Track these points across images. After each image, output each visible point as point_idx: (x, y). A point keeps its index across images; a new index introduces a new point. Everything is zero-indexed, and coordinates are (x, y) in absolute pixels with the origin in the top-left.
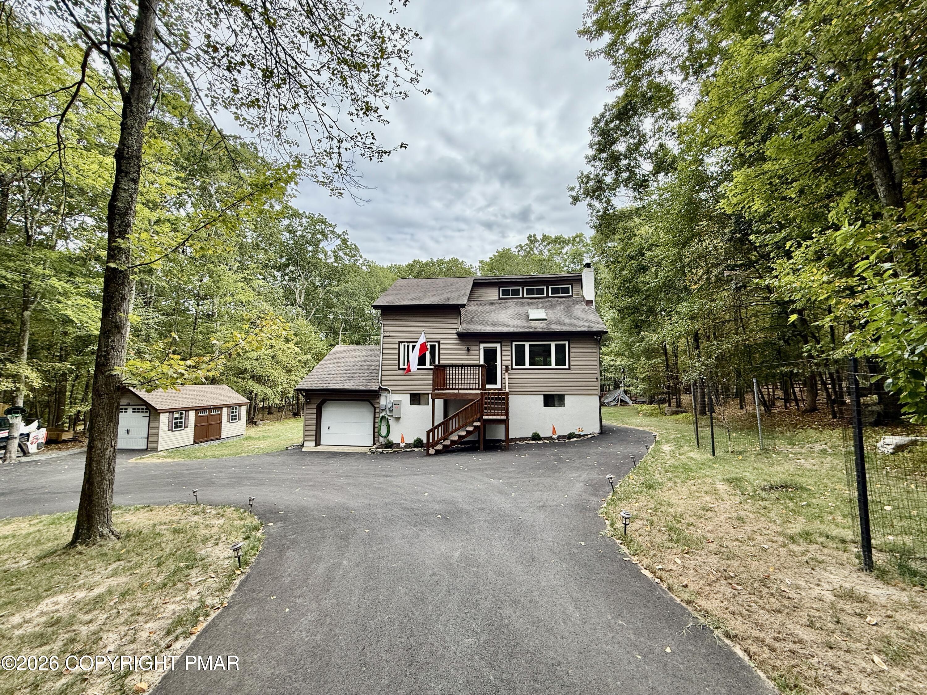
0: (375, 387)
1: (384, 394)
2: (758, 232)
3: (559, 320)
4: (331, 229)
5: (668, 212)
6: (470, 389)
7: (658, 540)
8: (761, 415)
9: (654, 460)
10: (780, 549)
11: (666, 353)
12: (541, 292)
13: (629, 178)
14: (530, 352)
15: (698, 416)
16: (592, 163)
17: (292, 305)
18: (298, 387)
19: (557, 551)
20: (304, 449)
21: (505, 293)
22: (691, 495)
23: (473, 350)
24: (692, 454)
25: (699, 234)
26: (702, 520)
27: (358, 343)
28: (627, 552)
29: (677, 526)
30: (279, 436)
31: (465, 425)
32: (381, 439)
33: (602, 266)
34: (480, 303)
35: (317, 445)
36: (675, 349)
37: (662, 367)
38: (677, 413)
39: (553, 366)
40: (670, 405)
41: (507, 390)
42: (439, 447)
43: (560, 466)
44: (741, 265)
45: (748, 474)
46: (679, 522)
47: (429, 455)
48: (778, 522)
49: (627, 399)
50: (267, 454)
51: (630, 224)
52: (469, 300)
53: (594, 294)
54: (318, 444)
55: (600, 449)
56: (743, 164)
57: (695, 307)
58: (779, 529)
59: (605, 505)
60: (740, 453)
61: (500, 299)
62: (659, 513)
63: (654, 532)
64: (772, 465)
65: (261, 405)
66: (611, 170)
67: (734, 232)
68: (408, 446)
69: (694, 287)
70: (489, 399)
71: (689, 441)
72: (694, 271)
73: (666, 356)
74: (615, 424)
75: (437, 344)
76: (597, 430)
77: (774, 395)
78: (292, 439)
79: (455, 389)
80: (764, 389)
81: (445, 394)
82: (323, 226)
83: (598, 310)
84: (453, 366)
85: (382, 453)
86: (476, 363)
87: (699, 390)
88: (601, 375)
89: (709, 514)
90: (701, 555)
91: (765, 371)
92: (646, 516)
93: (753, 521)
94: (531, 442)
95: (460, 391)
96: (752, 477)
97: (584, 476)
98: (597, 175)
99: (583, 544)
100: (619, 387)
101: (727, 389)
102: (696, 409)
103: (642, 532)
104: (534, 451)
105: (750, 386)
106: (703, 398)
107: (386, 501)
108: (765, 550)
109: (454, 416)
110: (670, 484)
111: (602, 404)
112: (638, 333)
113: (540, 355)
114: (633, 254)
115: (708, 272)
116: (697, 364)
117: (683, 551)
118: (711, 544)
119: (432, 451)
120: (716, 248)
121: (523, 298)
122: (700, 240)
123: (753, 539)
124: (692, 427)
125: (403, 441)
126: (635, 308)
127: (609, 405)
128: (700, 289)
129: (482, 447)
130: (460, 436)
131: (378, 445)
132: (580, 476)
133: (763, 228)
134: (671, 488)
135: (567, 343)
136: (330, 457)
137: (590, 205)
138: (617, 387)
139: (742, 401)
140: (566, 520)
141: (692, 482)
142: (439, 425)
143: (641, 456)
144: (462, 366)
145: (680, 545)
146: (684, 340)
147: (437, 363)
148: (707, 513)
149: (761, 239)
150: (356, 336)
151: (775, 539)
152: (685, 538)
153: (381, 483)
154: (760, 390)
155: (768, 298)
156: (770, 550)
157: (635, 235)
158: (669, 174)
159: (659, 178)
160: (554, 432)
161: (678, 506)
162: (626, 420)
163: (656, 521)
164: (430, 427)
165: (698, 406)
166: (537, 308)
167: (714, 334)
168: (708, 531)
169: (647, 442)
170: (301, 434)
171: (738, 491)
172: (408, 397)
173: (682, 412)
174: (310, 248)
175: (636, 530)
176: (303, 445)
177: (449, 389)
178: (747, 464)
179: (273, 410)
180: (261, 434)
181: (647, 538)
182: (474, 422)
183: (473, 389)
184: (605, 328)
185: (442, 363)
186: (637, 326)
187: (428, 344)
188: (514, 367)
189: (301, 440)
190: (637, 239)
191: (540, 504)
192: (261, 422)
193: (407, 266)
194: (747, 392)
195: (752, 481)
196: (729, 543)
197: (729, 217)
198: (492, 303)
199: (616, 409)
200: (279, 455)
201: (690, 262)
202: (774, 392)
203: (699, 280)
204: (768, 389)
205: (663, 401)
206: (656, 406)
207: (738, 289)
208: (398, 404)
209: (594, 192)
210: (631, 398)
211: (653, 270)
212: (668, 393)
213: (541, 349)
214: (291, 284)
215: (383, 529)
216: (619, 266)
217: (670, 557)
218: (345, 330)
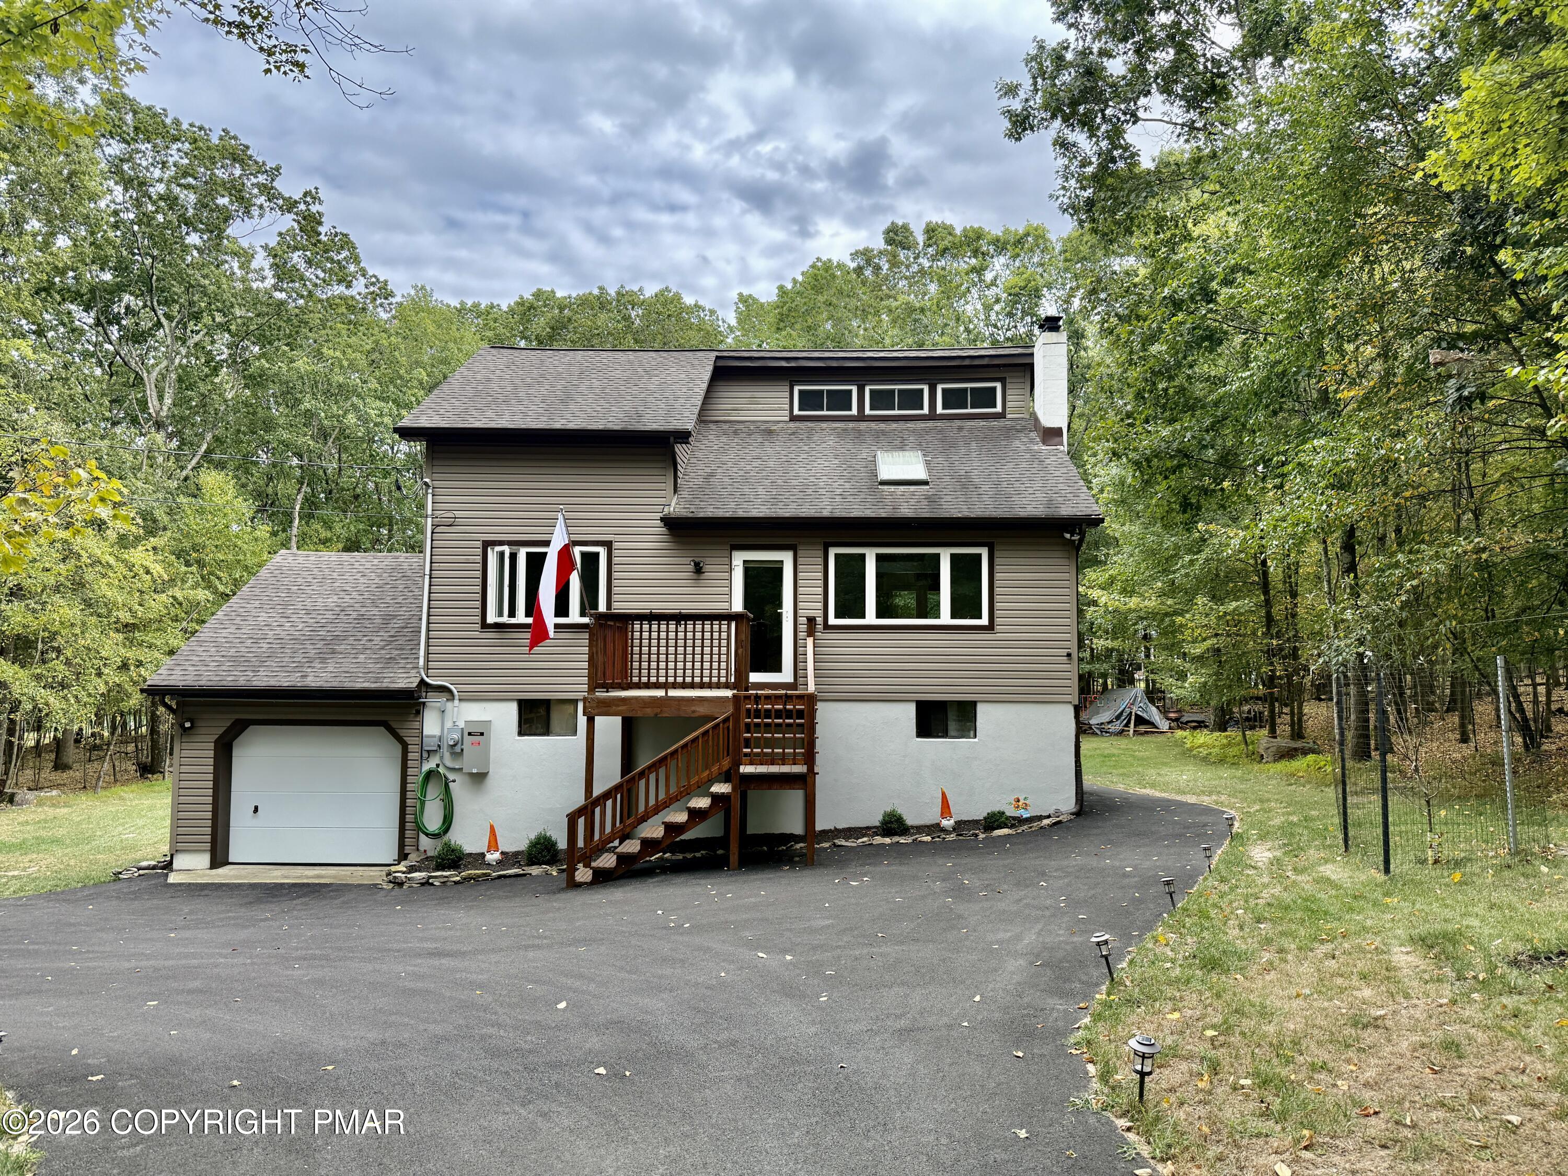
0: (404, 680)
1: (434, 702)
2: (1520, 242)
3: (965, 484)
4: (262, 178)
5: (1282, 170)
6: (702, 686)
7: (1230, 1114)
8: (1516, 759)
9: (1225, 888)
10: (1553, 1125)
11: (1265, 586)
12: (913, 399)
13: (1176, 67)
14: (879, 576)
15: (1349, 764)
16: (1071, 18)
17: (134, 421)
18: (154, 679)
19: (947, 1159)
20: (173, 878)
21: (809, 401)
22: (1323, 986)
23: (712, 570)
24: (1328, 870)
25: (1365, 241)
26: (1351, 1054)
27: (352, 546)
28: (1145, 1150)
29: (1284, 1073)
30: (89, 840)
31: (687, 792)
32: (424, 841)
33: (1091, 329)
34: (736, 429)
35: (214, 864)
36: (1291, 571)
37: (1255, 622)
38: (1288, 754)
39: (945, 618)
40: (1273, 731)
41: (811, 688)
42: (607, 861)
43: (962, 908)
44: (1475, 335)
45: (1475, 923)
46: (1289, 1061)
47: (573, 885)
48: (1549, 1050)
49: (1154, 714)
50: (53, 896)
51: (1175, 206)
52: (703, 418)
53: (1064, 411)
54: (219, 859)
55: (1076, 860)
56: (1488, 42)
57: (1350, 452)
58: (1551, 1071)
59: (1087, 1020)
60: (1458, 864)
61: (793, 418)
62: (1235, 1039)
63: (1221, 1091)
64: (1538, 895)
65: (30, 739)
66: (1125, 39)
67: (1457, 240)
68: (509, 859)
69: (1346, 394)
70: (757, 713)
71: (1322, 834)
72: (1349, 347)
73: (1266, 592)
74: (1121, 787)
75: (602, 551)
76: (1066, 803)
77: (1549, 702)
78: (133, 848)
79: (657, 686)
80: (1524, 688)
81: (624, 700)
82: (238, 172)
83: (1075, 456)
84: (651, 617)
85: (426, 883)
86: (719, 607)
87: (1352, 690)
88: (1081, 645)
89: (1370, 1036)
90: (1344, 1152)
91: (1528, 635)
92: (1202, 1048)
93: (1485, 1051)
94: (878, 840)
95: (672, 693)
96: (1487, 931)
97: (1030, 938)
98: (1085, 53)
99: (1023, 1134)
100: (1132, 682)
101: (1426, 685)
102: (1342, 743)
103: (1187, 1093)
104: (886, 867)
105: (1488, 679)
106: (1363, 711)
107: (438, 1029)
108: (1514, 1129)
109: (654, 767)
110: (1266, 956)
111: (1082, 729)
112: (1189, 527)
113: (906, 586)
114: (1183, 293)
115: (1386, 354)
116: (1348, 615)
117: (1297, 1141)
118: (1373, 1121)
119: (583, 874)
120: (1407, 284)
121: (861, 417)
122: (1366, 260)
123: (1483, 1102)
124: (1331, 793)
125: (493, 844)
126: (1183, 453)
127: (1102, 731)
128: (1366, 402)
129: (734, 858)
130: (670, 828)
131: (413, 859)
132: (1018, 938)
133: (1535, 229)
134: (1269, 967)
135: (984, 552)
136: (259, 901)
137: (1063, 144)
138: (1125, 679)
139: (1466, 719)
140: (978, 1069)
141: (1328, 947)
142: (607, 795)
143: (1191, 879)
144: (679, 618)
145: (1289, 1126)
146: (1314, 547)
147: (602, 608)
148: (1365, 1034)
149: (1529, 258)
150: (345, 525)
151: (1539, 1097)
152: (1304, 1104)
153: (421, 977)
154: (1514, 688)
155: (1542, 432)
156: (1527, 1129)
157: (1188, 237)
158: (1288, 62)
159: (1259, 73)
160: (946, 808)
161: (1289, 1015)
162: (1151, 773)
163: (1225, 1063)
164: (579, 800)
165: (1350, 735)
166: (902, 448)
167: (1398, 530)
168: (1366, 1085)
169: (1210, 838)
170: (165, 832)
171: (1447, 970)
172: (512, 710)
173: (1305, 752)
174: (193, 239)
175: (1172, 1090)
176: (168, 866)
177: (638, 686)
178: (1471, 892)
179: (72, 753)
180: (30, 832)
181: (1202, 1111)
182: (711, 781)
183: (710, 686)
184: (1096, 510)
185: (620, 607)
186: (1186, 505)
187: (577, 551)
188: (832, 621)
189: (165, 849)
190: (1193, 249)
191: (903, 1023)
192: (31, 796)
193: (512, 311)
194: (1479, 695)
195: (1485, 941)
196: (1418, 1116)
197: (1448, 196)
198: (770, 432)
199: (1122, 743)
200: (89, 898)
201: (1339, 320)
202: (1549, 694)
203: (1360, 375)
204: (1535, 685)
205: (1253, 722)
206: (1233, 733)
207: (1464, 403)
208: (479, 733)
209: (1074, 104)
210: (1164, 711)
211: (1239, 339)
212: (1269, 699)
213: (909, 570)
214: (131, 352)
215: (425, 1118)
216: (1141, 328)
217: (1261, 1161)
218: (311, 502)
